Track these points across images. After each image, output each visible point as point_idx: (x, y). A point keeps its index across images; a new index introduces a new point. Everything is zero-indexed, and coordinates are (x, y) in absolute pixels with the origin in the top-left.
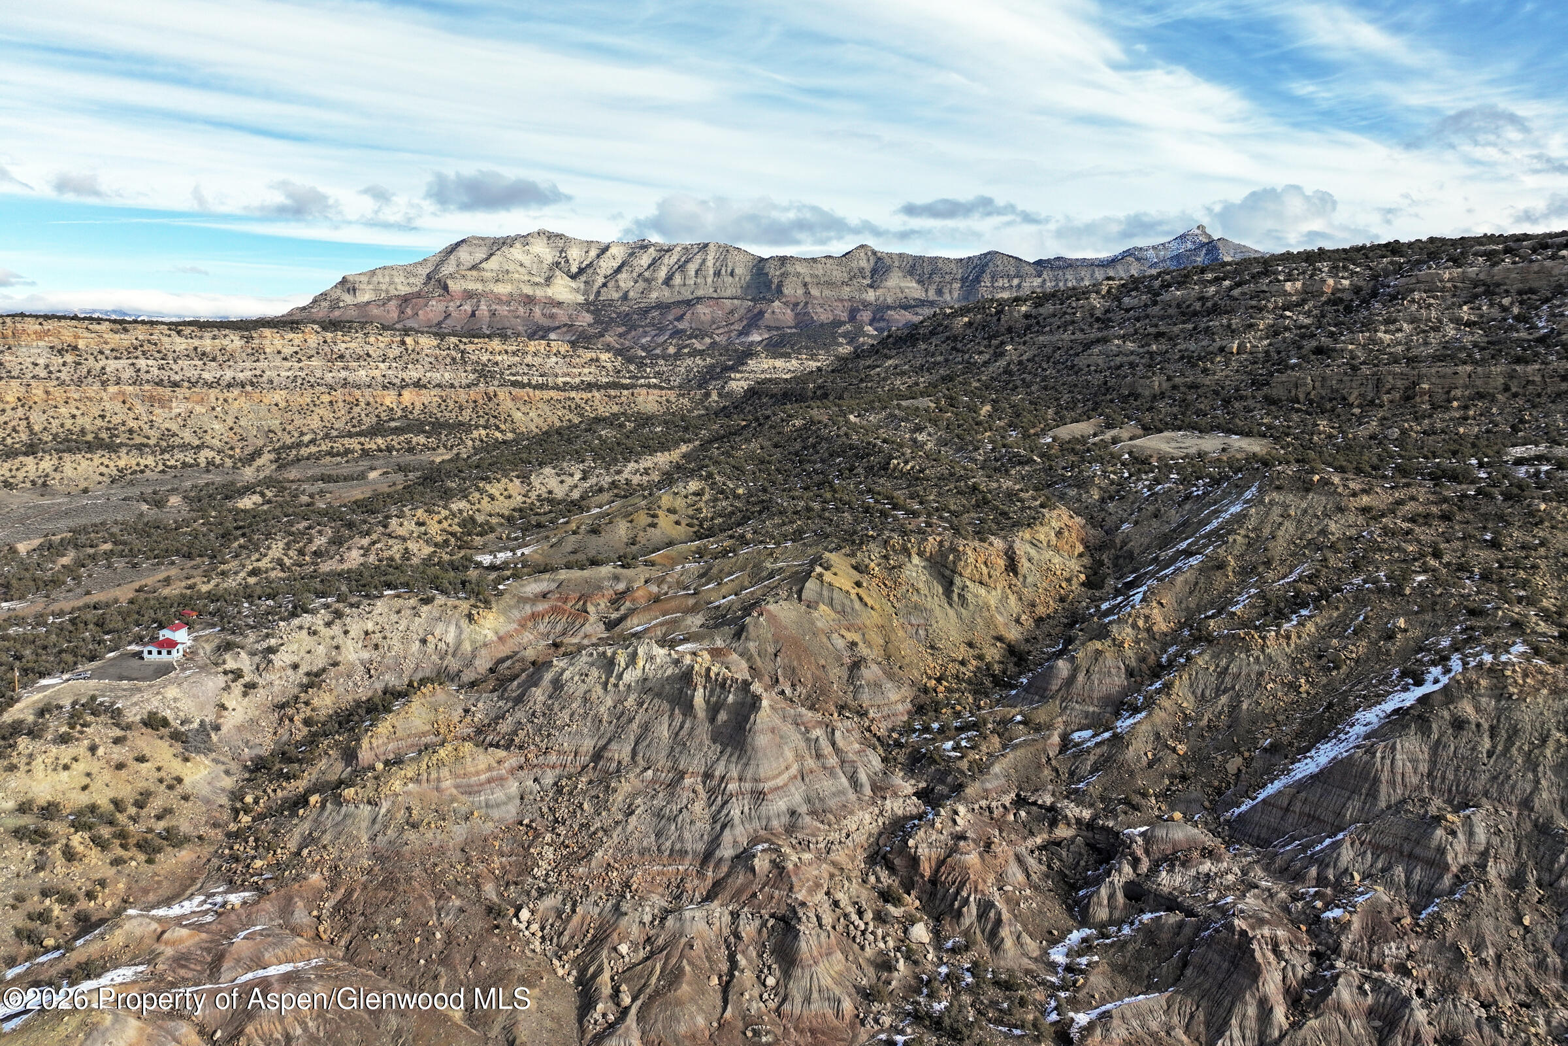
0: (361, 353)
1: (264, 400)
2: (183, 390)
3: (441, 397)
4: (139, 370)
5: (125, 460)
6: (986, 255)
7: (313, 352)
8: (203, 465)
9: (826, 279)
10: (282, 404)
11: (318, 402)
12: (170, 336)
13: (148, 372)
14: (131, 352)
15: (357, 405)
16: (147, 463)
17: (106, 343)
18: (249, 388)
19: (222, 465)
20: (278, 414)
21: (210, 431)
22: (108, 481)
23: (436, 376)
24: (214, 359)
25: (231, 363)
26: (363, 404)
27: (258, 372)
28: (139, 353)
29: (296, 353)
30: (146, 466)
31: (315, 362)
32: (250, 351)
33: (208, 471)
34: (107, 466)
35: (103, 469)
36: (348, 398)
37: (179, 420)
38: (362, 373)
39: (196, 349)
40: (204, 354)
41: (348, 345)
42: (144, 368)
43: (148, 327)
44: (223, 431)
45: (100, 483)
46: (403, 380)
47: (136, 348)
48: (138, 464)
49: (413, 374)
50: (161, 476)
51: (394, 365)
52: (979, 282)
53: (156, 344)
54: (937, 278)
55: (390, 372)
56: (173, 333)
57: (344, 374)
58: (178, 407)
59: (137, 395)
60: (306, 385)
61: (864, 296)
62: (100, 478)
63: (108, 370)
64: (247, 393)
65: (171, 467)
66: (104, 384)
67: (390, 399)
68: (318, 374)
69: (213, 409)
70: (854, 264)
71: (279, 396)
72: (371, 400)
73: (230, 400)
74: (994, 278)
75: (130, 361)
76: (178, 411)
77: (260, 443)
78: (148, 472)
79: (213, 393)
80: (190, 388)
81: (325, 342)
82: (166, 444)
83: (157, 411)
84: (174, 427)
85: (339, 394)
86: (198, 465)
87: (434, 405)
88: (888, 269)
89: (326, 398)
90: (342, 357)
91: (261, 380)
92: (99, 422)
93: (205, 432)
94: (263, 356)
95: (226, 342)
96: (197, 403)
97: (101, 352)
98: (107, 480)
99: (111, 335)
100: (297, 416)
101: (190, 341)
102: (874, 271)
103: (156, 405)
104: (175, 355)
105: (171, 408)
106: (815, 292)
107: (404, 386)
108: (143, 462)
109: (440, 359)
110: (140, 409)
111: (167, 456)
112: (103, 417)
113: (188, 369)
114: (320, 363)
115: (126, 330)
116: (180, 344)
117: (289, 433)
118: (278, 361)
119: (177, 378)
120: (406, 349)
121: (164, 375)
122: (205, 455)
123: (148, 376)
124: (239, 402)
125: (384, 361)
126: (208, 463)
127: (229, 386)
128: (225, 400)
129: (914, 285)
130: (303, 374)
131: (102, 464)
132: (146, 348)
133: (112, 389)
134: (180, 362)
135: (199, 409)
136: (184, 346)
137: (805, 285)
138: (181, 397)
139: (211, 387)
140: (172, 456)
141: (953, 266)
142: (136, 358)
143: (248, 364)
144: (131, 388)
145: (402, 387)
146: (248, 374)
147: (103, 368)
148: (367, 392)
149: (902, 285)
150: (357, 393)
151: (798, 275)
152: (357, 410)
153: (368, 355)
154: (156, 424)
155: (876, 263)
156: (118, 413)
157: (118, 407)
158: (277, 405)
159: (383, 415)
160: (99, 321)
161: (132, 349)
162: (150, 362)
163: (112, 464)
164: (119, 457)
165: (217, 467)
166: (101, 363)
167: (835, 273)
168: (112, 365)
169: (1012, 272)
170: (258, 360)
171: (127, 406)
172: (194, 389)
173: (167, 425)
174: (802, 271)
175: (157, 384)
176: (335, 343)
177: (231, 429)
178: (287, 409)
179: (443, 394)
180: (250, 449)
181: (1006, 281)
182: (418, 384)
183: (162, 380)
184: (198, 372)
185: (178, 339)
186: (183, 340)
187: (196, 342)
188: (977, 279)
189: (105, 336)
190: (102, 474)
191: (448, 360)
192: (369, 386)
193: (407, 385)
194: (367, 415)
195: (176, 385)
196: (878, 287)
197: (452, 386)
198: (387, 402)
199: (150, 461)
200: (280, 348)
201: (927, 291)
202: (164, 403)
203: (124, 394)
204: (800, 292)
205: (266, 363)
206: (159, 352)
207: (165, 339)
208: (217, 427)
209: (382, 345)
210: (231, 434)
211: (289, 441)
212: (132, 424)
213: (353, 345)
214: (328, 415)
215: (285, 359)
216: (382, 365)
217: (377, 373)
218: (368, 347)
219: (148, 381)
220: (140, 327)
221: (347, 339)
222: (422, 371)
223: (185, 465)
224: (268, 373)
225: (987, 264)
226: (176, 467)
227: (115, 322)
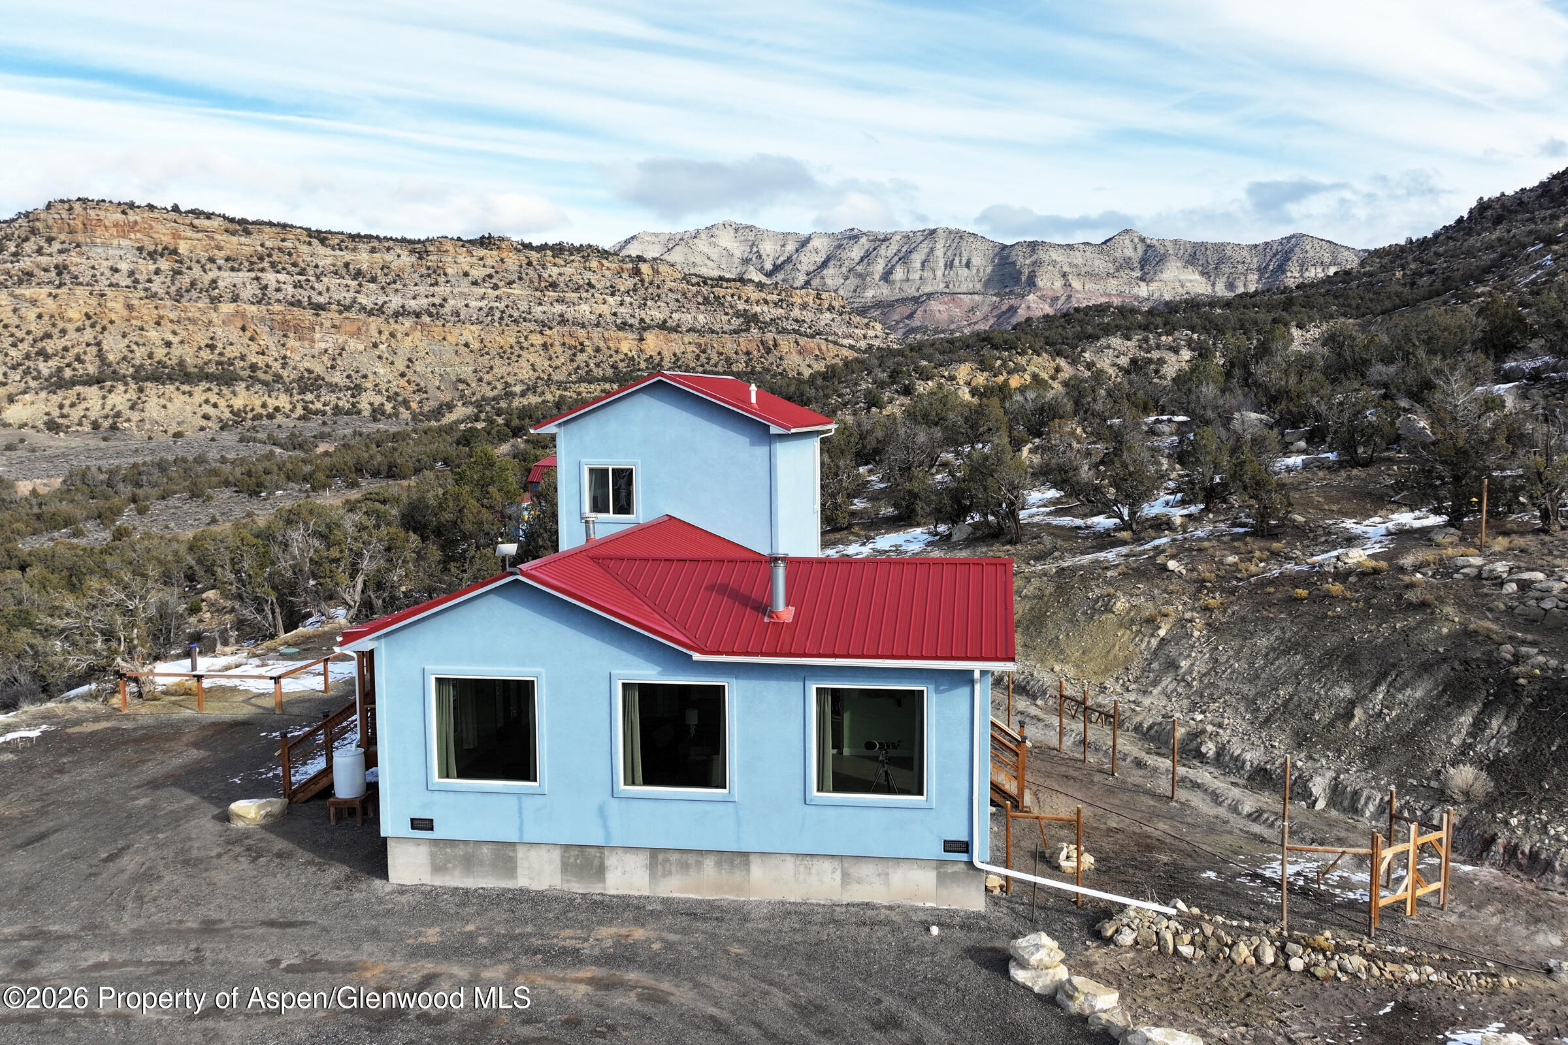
0: (581, 282)
1: (449, 337)
2: (330, 315)
3: (699, 345)
4: (266, 287)
5: (243, 398)
6: (1289, 239)
7: (515, 277)
8: (366, 413)
9: (1088, 269)
10: (475, 345)
11: (525, 344)
12: (310, 244)
13: (278, 290)
14: (255, 262)
15: (582, 351)
16: (277, 403)
17: (219, 248)
18: (426, 319)
19: (396, 415)
20: (469, 358)
21: (371, 377)
22: (216, 427)
23: (687, 319)
24: (373, 280)
25: (398, 286)
26: (589, 350)
27: (437, 301)
28: (265, 264)
29: (490, 276)
30: (277, 409)
31: (517, 290)
32: (424, 271)
33: (375, 420)
34: (215, 406)
35: (207, 409)
36: (568, 340)
37: (325, 358)
38: (585, 308)
39: (347, 265)
40: (358, 274)
41: (562, 270)
42: (273, 285)
43: (279, 229)
44: (390, 377)
45: (202, 429)
46: (642, 320)
47: (261, 259)
48: (264, 406)
49: (655, 313)
50: (300, 424)
51: (628, 299)
52: (1284, 272)
53: (290, 254)
54: (1226, 269)
55: (622, 310)
56: (315, 242)
57: (558, 308)
58: (325, 341)
59: (262, 320)
60: (507, 320)
61: (1136, 290)
62: (204, 423)
63: (221, 284)
64: (423, 325)
65: (316, 413)
66: (215, 300)
67: (627, 344)
68: (523, 306)
69: (375, 346)
70: (1118, 253)
71: (469, 334)
72: (602, 344)
73: (399, 336)
74: (1303, 267)
75: (253, 275)
76: (323, 345)
77: (446, 397)
78: (280, 419)
79: (375, 323)
80: (340, 312)
81: (529, 264)
82: (309, 383)
83: (291, 343)
84: (319, 369)
85: (555, 334)
86: (359, 412)
87: (690, 356)
88: (1162, 259)
89: (537, 340)
90: (554, 285)
91: (442, 311)
92: (206, 354)
93: (365, 376)
94: (442, 279)
95: (389, 257)
96: (351, 335)
97: (212, 260)
98: (214, 425)
99: (226, 237)
100: (497, 362)
101: (338, 253)
102: (1144, 262)
103: (292, 335)
104: (318, 271)
105: (313, 341)
106: (1076, 284)
107: (644, 327)
108: (272, 403)
109: (690, 295)
110: (267, 339)
111: (309, 397)
112: (212, 347)
113: (338, 289)
114: (525, 293)
115: (247, 233)
116: (325, 257)
117: (489, 383)
118: (465, 286)
119: (322, 300)
120: (642, 281)
121: (303, 295)
122: (366, 401)
123: (280, 296)
124: (412, 340)
125: (613, 294)
126: (374, 411)
127: (396, 315)
128: (392, 335)
129: (1197, 276)
130: (502, 306)
131: (207, 401)
132: (275, 258)
133: (227, 308)
134: (324, 279)
135: (354, 345)
136: (329, 261)
137: (1064, 275)
138: (327, 324)
139: (371, 313)
140: (318, 397)
141: (1245, 253)
142: (262, 270)
143: (422, 289)
144: (254, 308)
145: (645, 329)
146: (423, 302)
147: (214, 281)
148: (596, 333)
149: (1182, 277)
150: (581, 333)
151: (1054, 263)
152: (581, 358)
153: (590, 285)
154: (291, 363)
155: (1146, 252)
156: (233, 343)
157: (235, 334)
158: (467, 345)
159: (621, 365)
160: (209, 216)
161: (255, 259)
162: (282, 277)
163: (222, 403)
164: (234, 393)
165: (390, 416)
166: (211, 275)
167: (1097, 263)
168: (226, 279)
169: (1327, 258)
170: (436, 284)
171: (248, 334)
172: (346, 314)
173: (307, 365)
174: (1058, 259)
175: (292, 304)
176: (544, 266)
177: (403, 375)
178: (483, 351)
179: (702, 341)
180: (433, 404)
181: (1319, 270)
182: (663, 326)
183: (299, 301)
184: (351, 294)
185: (321, 250)
186: (329, 251)
187: (348, 256)
188: (1281, 269)
189: (217, 236)
190: (206, 417)
191: (700, 300)
192: (598, 325)
193: (649, 327)
194: (598, 365)
195: (319, 308)
196: (1152, 280)
197: (713, 332)
198: (624, 348)
199: (283, 401)
200: (467, 268)
201: (1213, 285)
202: (301, 332)
203: (243, 316)
204: (1058, 284)
205: (448, 289)
206: (295, 265)
207: (304, 248)
208: (381, 371)
209: (607, 273)
210: (403, 382)
211: (491, 394)
212: (253, 358)
213: (568, 270)
214: (542, 363)
215: (475, 283)
216: (610, 299)
217: (605, 310)
218: (588, 275)
219: (279, 301)
220: (267, 229)
221: (558, 261)
222: (667, 311)
223: (337, 410)
224: (451, 302)
225: (1292, 250)
226: (324, 413)
227: (232, 220)
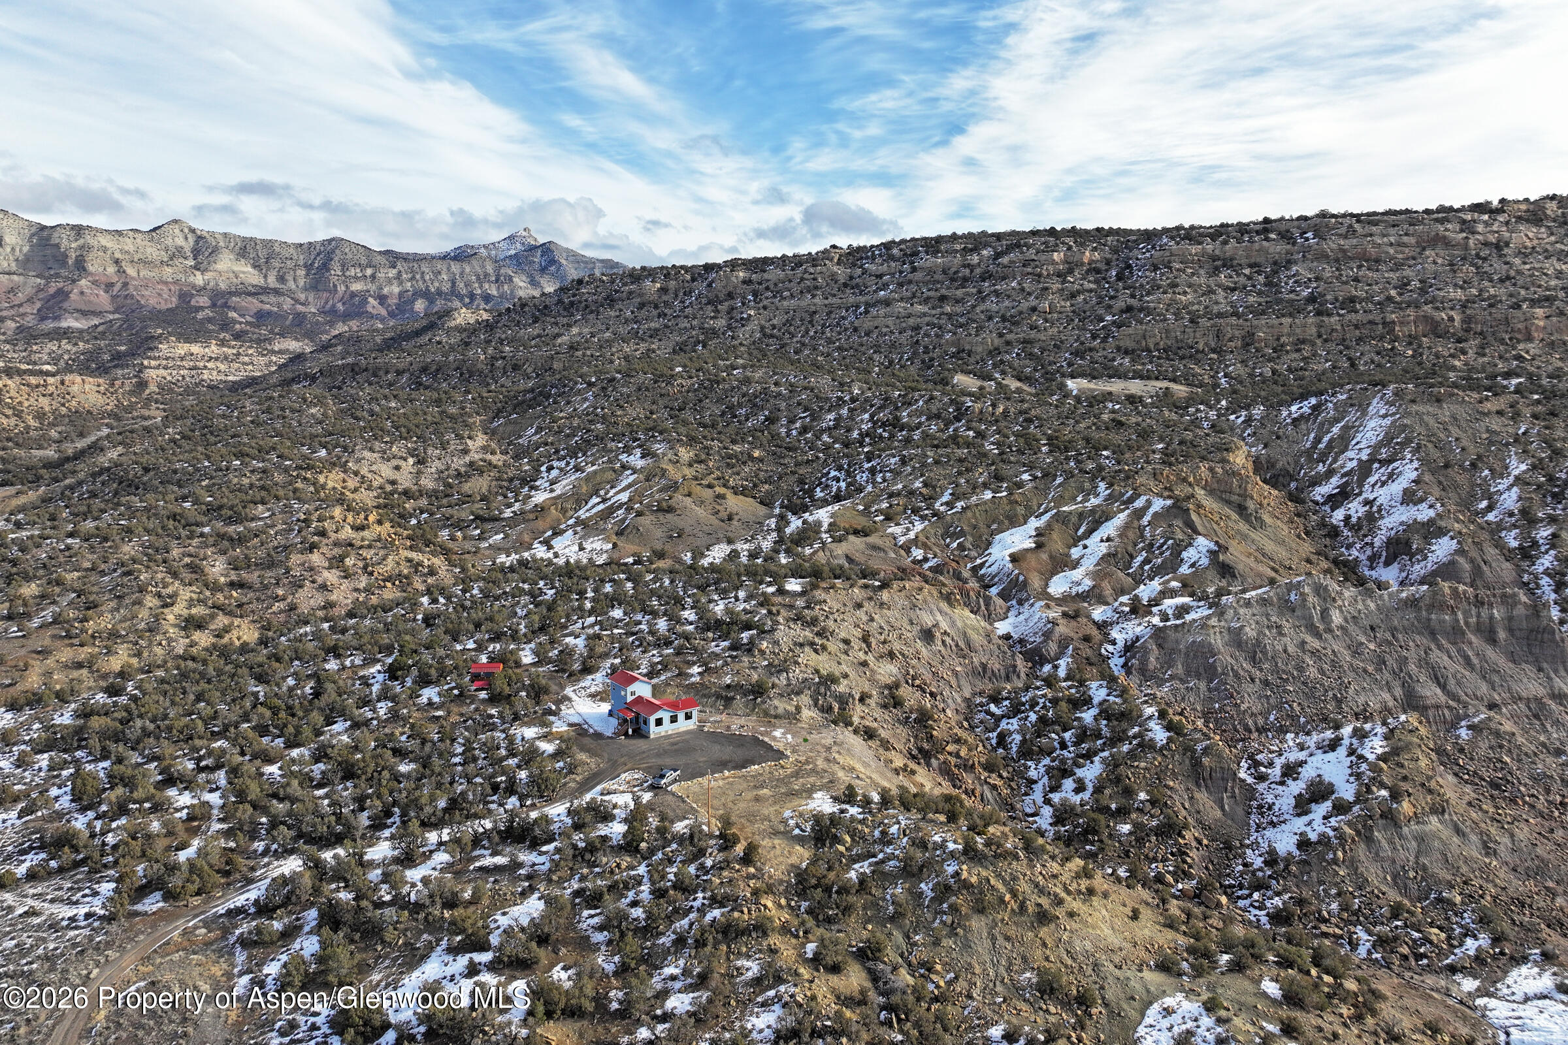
6: (330, 241)
9: (140, 256)
52: (328, 270)
54: (276, 263)
61: (192, 279)
70: (169, 242)
74: (344, 267)
88: (215, 250)
102: (196, 252)
106: (131, 271)
129: (249, 269)
137: (117, 262)
141: (292, 251)
149: (236, 268)
151: (105, 249)
155: (197, 242)
167: (149, 250)
169: (364, 261)
174: (109, 245)
188: (325, 267)
196: (206, 270)
201: (265, 277)
204: (111, 270)
225: (333, 252)
